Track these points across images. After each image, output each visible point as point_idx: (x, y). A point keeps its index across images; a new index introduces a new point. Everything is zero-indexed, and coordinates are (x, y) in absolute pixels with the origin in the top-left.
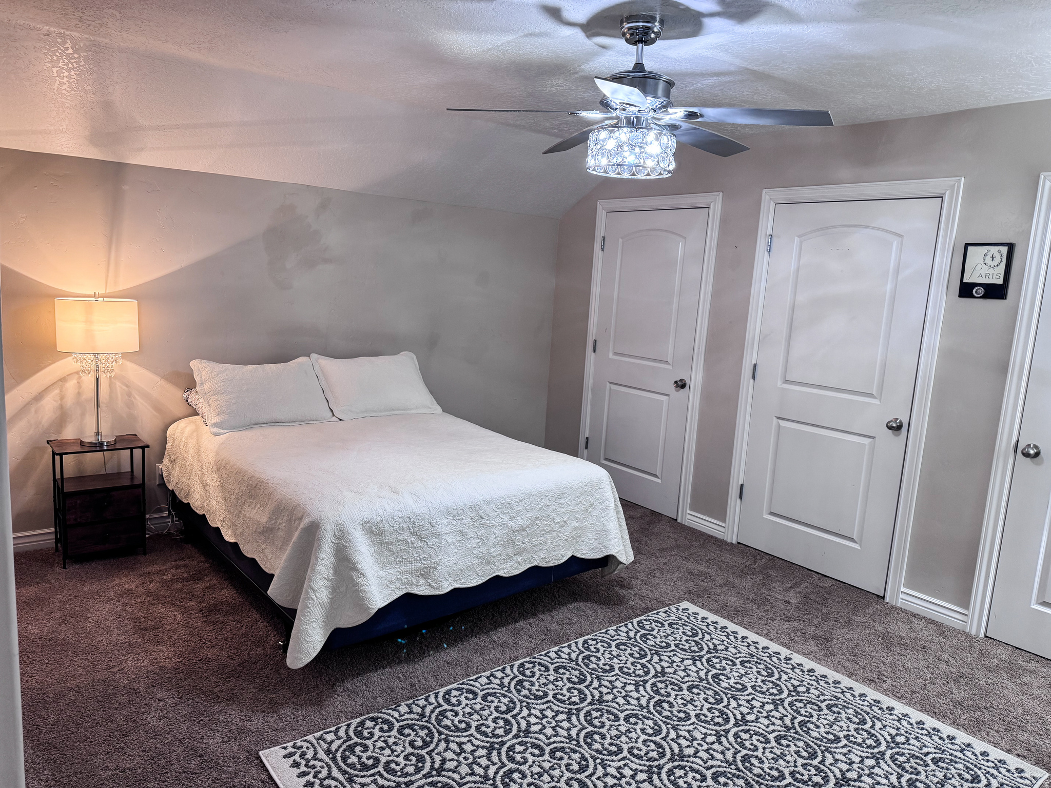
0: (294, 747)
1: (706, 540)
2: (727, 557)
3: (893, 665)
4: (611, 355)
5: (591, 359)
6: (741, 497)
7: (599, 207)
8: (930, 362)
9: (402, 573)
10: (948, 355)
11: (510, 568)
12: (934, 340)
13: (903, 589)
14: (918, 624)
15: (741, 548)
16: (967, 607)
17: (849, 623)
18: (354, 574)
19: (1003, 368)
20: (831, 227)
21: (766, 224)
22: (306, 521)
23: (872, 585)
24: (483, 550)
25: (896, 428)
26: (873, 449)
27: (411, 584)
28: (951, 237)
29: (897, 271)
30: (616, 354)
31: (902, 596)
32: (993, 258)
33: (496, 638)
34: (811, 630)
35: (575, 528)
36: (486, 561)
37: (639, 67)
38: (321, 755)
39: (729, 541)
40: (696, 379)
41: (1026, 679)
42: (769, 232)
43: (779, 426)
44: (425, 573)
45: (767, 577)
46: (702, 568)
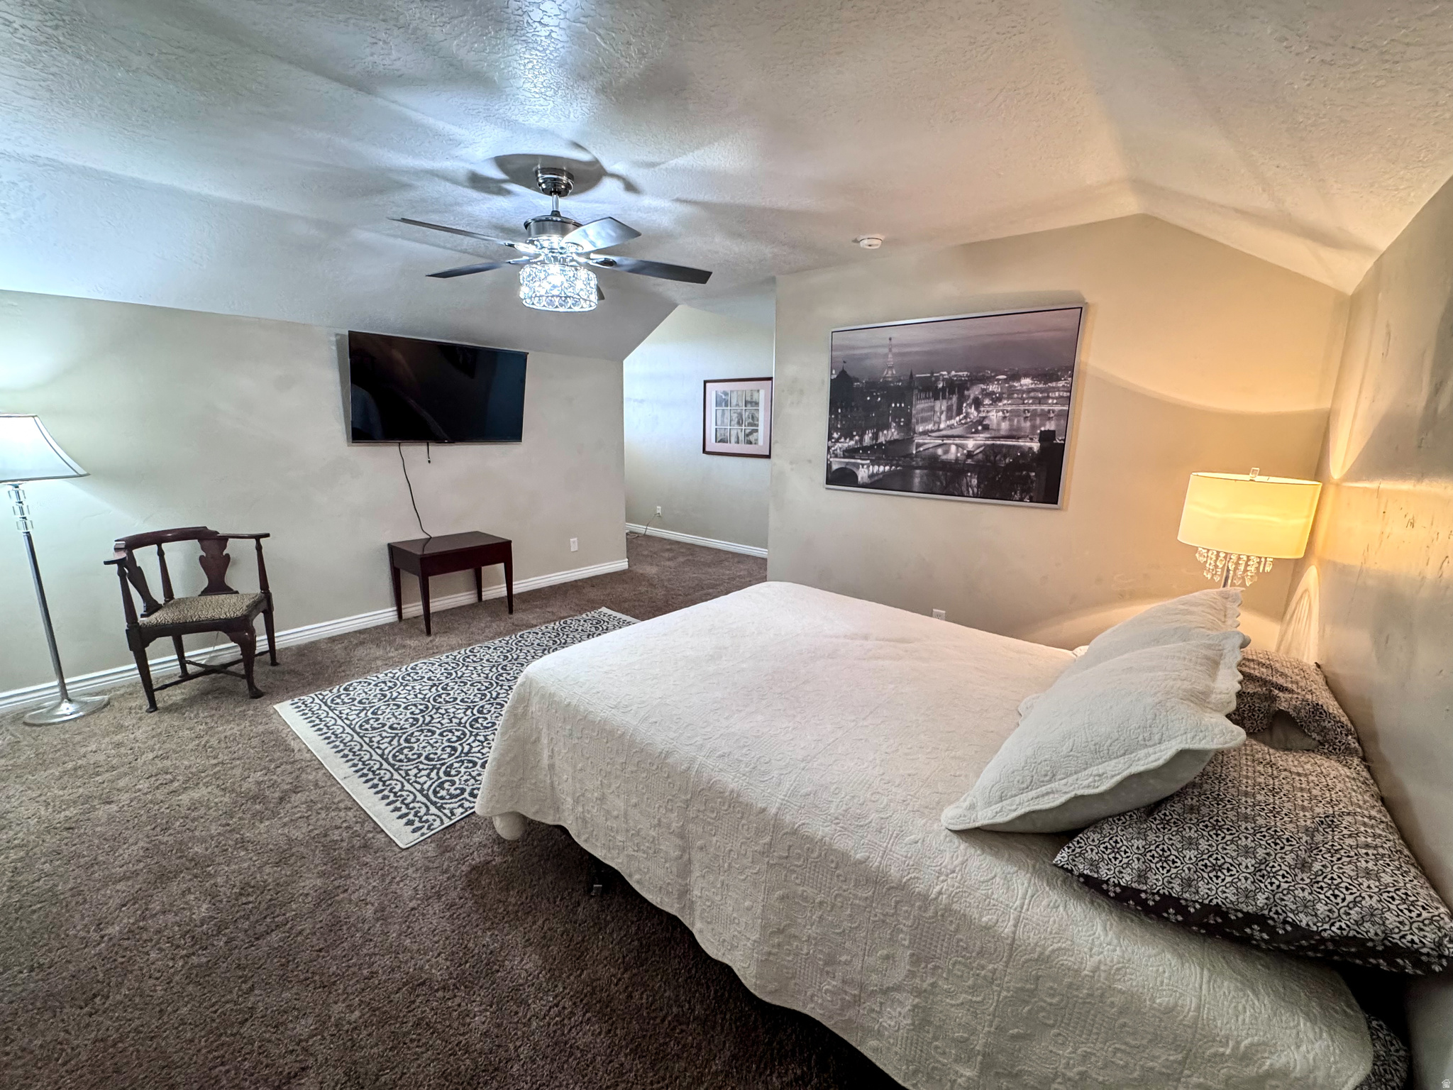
37: (556, 213)
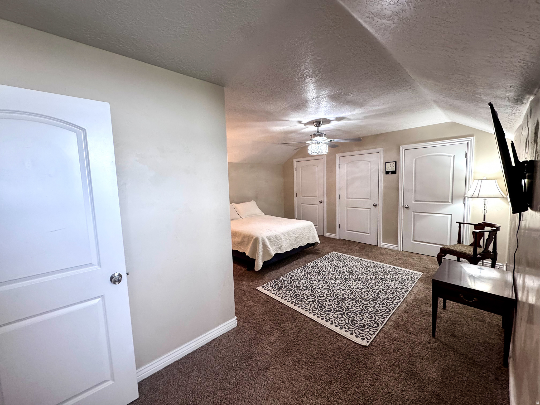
0: (263, 286)
1: (332, 239)
2: (339, 242)
3: (384, 258)
4: (301, 197)
5: (296, 198)
6: (339, 228)
7: (294, 161)
8: (381, 189)
9: (275, 248)
10: (385, 188)
11: (296, 247)
12: (381, 185)
13: (382, 243)
14: (387, 250)
15: (341, 240)
16: (397, 245)
17: (371, 252)
18: (267, 248)
19: (398, 189)
20: (354, 161)
21: (338, 162)
22: (255, 238)
23: (374, 243)
24: (290, 242)
25: (375, 206)
26: (370, 211)
27: (277, 251)
28: (382, 161)
29: (371, 170)
30: (302, 196)
31: (382, 245)
32: (392, 165)
33: (294, 263)
34: (364, 254)
35: (308, 236)
36: (291, 245)
37: (318, 132)
38: (269, 287)
39: (338, 238)
40: (325, 200)
41: (413, 257)
42: (339, 163)
43: (347, 209)
44: (280, 248)
45: (349, 245)
46: (334, 245)
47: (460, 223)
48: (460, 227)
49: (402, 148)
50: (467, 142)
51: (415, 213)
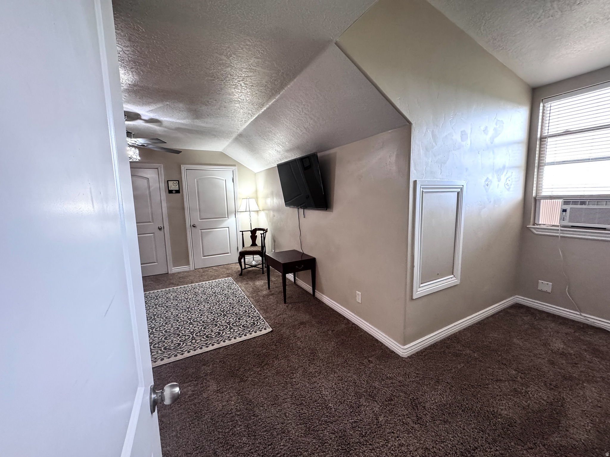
8: (165, 210)
10: (169, 208)
12: (164, 205)
13: (173, 268)
16: (189, 265)
19: (183, 209)
25: (160, 229)
26: (154, 236)
28: (163, 179)
29: (149, 188)
31: (173, 270)
32: (175, 184)
47: (242, 232)
48: (243, 234)
49: (183, 167)
50: (232, 170)
51: (202, 231)
